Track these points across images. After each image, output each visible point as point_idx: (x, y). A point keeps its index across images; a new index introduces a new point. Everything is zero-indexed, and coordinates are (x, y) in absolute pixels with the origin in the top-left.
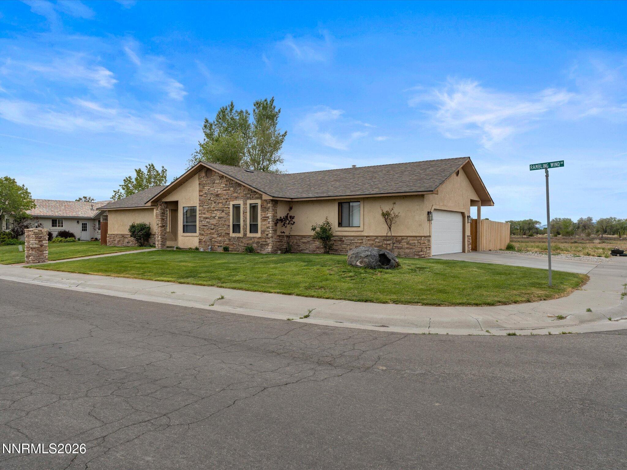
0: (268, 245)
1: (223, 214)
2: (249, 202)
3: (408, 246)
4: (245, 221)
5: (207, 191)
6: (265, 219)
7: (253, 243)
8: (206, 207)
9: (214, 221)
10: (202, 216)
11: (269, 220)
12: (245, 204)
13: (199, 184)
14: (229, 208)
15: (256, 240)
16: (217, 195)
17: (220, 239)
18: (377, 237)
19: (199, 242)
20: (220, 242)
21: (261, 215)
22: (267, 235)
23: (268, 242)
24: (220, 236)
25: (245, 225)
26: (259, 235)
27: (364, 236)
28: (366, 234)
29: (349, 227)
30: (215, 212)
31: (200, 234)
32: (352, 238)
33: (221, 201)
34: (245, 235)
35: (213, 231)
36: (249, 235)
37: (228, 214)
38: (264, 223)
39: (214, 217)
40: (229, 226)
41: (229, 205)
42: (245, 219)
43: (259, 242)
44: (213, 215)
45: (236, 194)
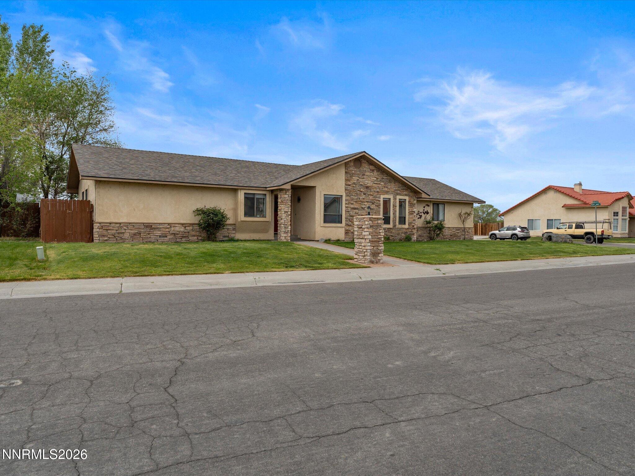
0: (413, 234)
1: (374, 206)
2: (398, 197)
4: (394, 214)
5: (355, 182)
6: (412, 213)
7: (402, 233)
8: (355, 197)
9: (363, 212)
10: (349, 206)
12: (395, 199)
13: (346, 172)
14: (379, 201)
15: (404, 230)
16: (367, 188)
19: (345, 233)
21: (409, 210)
22: (413, 226)
23: (414, 232)
25: (395, 217)
26: (406, 226)
27: (447, 228)
31: (346, 225)
33: (371, 193)
34: (395, 226)
36: (398, 226)
37: (378, 206)
38: (411, 216)
41: (380, 198)
42: (394, 213)
43: (407, 232)
44: (363, 206)
45: (386, 189)
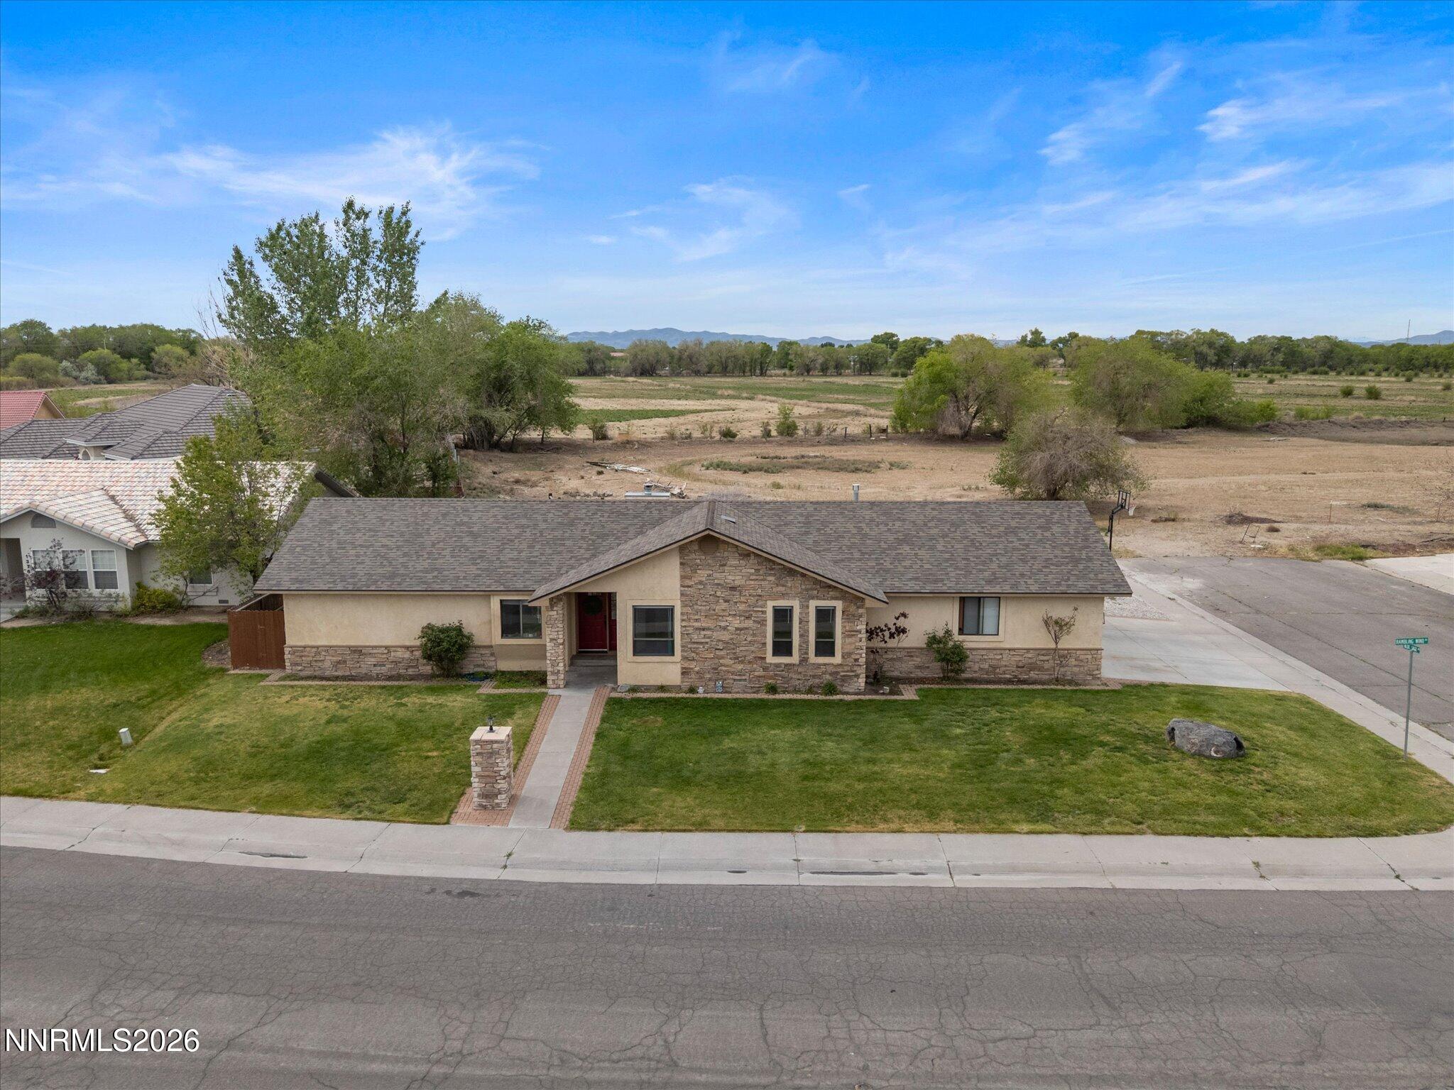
0: (857, 676)
1: (749, 623)
2: (813, 604)
3: (1077, 663)
4: (803, 635)
5: (704, 579)
6: (849, 634)
7: (824, 673)
8: (704, 608)
9: (725, 636)
10: (691, 624)
11: (860, 636)
12: (805, 607)
13: (682, 564)
14: (763, 612)
15: (831, 669)
16: (733, 589)
17: (740, 667)
18: (1028, 650)
19: (683, 673)
20: (740, 673)
21: (844, 627)
22: (856, 660)
23: (859, 672)
24: (742, 662)
25: (806, 643)
26: (837, 659)
27: (1005, 649)
28: (1008, 646)
29: (978, 634)
30: (730, 619)
31: (684, 658)
32: (984, 652)
33: (743, 599)
34: (804, 660)
35: (722, 653)
36: (813, 659)
37: (763, 622)
38: (849, 640)
39: (725, 628)
40: (764, 644)
41: (764, 606)
42: (804, 631)
43: (837, 673)
44: (723, 624)
45: (781, 589)
